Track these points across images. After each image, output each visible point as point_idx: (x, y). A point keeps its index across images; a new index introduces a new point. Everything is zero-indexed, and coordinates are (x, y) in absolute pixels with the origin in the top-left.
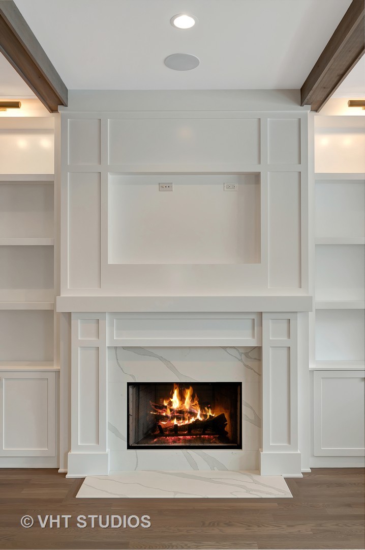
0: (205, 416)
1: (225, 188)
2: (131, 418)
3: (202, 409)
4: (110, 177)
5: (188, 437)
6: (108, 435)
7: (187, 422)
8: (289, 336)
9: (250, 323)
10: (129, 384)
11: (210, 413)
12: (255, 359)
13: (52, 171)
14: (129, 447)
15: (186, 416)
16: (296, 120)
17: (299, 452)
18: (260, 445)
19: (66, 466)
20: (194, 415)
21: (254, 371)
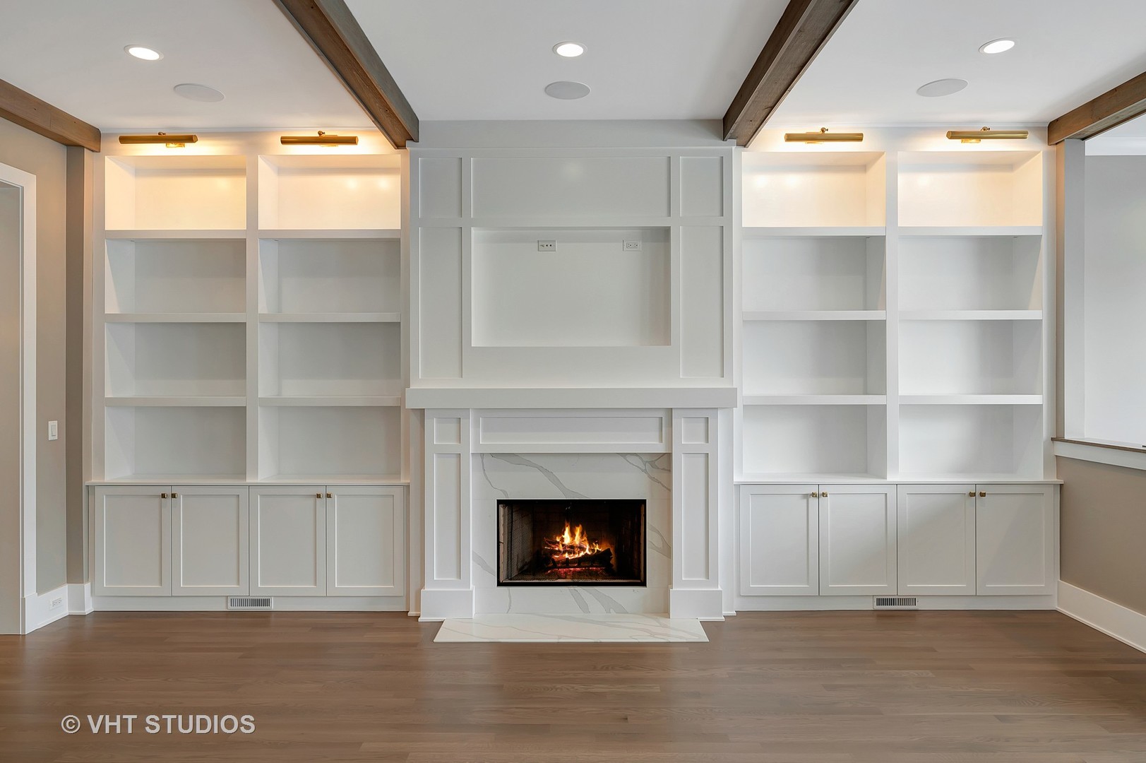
0: (593, 550)
1: (625, 247)
2: (501, 545)
3: (590, 544)
4: (475, 232)
5: (578, 569)
6: (472, 567)
7: (577, 556)
8: (707, 441)
9: (656, 423)
10: (499, 502)
11: (597, 548)
12: (663, 469)
13: (397, 225)
14: (500, 584)
15: (577, 550)
16: (717, 158)
17: (720, 589)
18: (670, 582)
19: (418, 607)
20: (583, 549)
21: (662, 485)
